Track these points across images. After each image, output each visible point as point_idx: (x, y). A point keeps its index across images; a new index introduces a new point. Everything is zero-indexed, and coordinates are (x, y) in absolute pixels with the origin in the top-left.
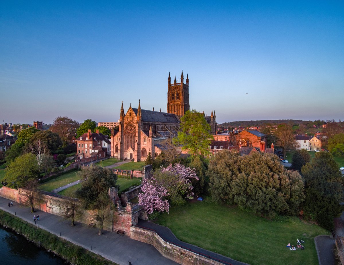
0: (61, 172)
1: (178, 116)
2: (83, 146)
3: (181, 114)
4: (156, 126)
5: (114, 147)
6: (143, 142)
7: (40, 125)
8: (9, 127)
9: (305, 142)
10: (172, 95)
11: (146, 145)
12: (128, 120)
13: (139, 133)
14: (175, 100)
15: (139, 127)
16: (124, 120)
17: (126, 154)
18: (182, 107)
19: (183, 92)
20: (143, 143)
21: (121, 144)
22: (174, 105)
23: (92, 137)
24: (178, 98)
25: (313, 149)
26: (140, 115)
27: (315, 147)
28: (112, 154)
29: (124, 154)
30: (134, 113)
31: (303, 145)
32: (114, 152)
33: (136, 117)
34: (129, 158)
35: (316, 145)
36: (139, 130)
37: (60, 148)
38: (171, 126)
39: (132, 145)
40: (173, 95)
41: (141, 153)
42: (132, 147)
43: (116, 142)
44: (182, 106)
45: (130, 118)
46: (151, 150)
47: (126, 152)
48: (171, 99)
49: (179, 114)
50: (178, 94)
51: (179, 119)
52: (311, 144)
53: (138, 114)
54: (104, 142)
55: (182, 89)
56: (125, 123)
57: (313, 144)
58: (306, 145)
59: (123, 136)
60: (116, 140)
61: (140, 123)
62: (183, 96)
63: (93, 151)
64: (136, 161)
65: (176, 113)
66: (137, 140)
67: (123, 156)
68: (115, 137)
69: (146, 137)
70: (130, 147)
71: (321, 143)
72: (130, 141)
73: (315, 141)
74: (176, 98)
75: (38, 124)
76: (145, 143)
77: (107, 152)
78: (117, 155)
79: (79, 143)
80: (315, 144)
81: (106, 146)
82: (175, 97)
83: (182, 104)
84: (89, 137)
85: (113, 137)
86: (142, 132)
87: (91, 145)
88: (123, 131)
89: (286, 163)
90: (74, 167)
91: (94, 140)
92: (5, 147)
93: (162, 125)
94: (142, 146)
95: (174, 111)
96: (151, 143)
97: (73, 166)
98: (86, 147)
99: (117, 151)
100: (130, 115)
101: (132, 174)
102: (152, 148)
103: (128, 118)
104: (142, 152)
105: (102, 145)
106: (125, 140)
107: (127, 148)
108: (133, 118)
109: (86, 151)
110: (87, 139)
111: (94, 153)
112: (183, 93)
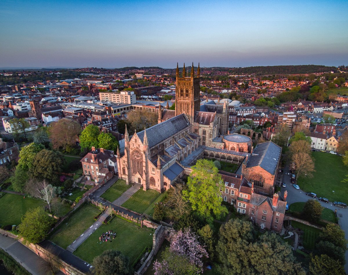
0: (72, 212)
1: (187, 115)
2: (89, 167)
3: (190, 114)
4: (164, 145)
5: (122, 169)
6: (151, 171)
7: (37, 104)
8: (4, 102)
9: (321, 141)
10: (180, 91)
11: (154, 174)
12: (133, 146)
13: (146, 163)
14: (184, 97)
15: (146, 157)
16: (129, 144)
17: (134, 178)
18: (192, 107)
19: (193, 89)
20: (151, 173)
21: (128, 169)
22: (183, 103)
23: (97, 159)
24: (187, 95)
25: (328, 148)
26: (146, 144)
27: (331, 147)
28: (120, 176)
29: (132, 178)
30: (140, 140)
31: (319, 144)
32: (122, 174)
33: (142, 145)
34: (137, 182)
35: (333, 145)
36: (146, 159)
37: (64, 151)
38: (179, 135)
39: (139, 171)
40: (182, 91)
41: (149, 181)
42: (139, 173)
43: (123, 165)
44: (192, 105)
45: (136, 144)
46: (159, 181)
47: (133, 176)
48: (180, 96)
49: (188, 114)
50: (187, 91)
51: (188, 119)
52: (327, 144)
53: (144, 143)
54: (110, 161)
55: (192, 85)
56: (130, 148)
57: (329, 144)
58: (322, 144)
59: (129, 162)
60: (122, 162)
61: (147, 152)
62: (193, 94)
63: (100, 174)
64: (145, 189)
65: (185, 112)
66: (145, 169)
67: (131, 180)
68: (121, 160)
69: (155, 167)
70: (138, 173)
71: (338, 144)
72: (138, 166)
73: (332, 141)
74: (185, 96)
75: (34, 104)
76: (154, 172)
77: (114, 171)
78: (125, 177)
79: (84, 164)
80: (331, 144)
81: (113, 164)
82: (184, 93)
83: (192, 104)
84: (93, 159)
85: (119, 159)
86: (149, 162)
87: (97, 168)
88: (129, 156)
89: (297, 189)
90: (84, 201)
91: (99, 163)
92: (8, 157)
93: (170, 140)
94: (150, 175)
95: (183, 109)
96: (159, 174)
97: (82, 201)
98: (93, 169)
99: (124, 173)
100: (136, 142)
101: (143, 223)
102: (161, 178)
103: (133, 144)
104: (151, 180)
105: (108, 164)
106: (131, 164)
107: (135, 172)
108: (139, 145)
109: (93, 173)
110: (92, 161)
111: (101, 176)
112: (193, 91)
